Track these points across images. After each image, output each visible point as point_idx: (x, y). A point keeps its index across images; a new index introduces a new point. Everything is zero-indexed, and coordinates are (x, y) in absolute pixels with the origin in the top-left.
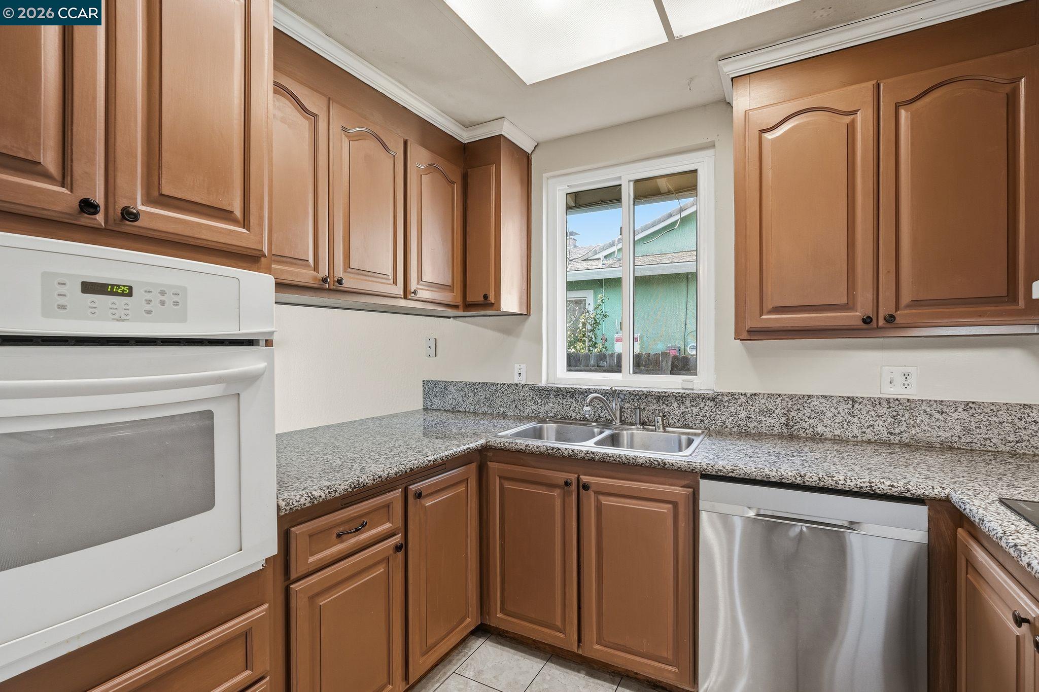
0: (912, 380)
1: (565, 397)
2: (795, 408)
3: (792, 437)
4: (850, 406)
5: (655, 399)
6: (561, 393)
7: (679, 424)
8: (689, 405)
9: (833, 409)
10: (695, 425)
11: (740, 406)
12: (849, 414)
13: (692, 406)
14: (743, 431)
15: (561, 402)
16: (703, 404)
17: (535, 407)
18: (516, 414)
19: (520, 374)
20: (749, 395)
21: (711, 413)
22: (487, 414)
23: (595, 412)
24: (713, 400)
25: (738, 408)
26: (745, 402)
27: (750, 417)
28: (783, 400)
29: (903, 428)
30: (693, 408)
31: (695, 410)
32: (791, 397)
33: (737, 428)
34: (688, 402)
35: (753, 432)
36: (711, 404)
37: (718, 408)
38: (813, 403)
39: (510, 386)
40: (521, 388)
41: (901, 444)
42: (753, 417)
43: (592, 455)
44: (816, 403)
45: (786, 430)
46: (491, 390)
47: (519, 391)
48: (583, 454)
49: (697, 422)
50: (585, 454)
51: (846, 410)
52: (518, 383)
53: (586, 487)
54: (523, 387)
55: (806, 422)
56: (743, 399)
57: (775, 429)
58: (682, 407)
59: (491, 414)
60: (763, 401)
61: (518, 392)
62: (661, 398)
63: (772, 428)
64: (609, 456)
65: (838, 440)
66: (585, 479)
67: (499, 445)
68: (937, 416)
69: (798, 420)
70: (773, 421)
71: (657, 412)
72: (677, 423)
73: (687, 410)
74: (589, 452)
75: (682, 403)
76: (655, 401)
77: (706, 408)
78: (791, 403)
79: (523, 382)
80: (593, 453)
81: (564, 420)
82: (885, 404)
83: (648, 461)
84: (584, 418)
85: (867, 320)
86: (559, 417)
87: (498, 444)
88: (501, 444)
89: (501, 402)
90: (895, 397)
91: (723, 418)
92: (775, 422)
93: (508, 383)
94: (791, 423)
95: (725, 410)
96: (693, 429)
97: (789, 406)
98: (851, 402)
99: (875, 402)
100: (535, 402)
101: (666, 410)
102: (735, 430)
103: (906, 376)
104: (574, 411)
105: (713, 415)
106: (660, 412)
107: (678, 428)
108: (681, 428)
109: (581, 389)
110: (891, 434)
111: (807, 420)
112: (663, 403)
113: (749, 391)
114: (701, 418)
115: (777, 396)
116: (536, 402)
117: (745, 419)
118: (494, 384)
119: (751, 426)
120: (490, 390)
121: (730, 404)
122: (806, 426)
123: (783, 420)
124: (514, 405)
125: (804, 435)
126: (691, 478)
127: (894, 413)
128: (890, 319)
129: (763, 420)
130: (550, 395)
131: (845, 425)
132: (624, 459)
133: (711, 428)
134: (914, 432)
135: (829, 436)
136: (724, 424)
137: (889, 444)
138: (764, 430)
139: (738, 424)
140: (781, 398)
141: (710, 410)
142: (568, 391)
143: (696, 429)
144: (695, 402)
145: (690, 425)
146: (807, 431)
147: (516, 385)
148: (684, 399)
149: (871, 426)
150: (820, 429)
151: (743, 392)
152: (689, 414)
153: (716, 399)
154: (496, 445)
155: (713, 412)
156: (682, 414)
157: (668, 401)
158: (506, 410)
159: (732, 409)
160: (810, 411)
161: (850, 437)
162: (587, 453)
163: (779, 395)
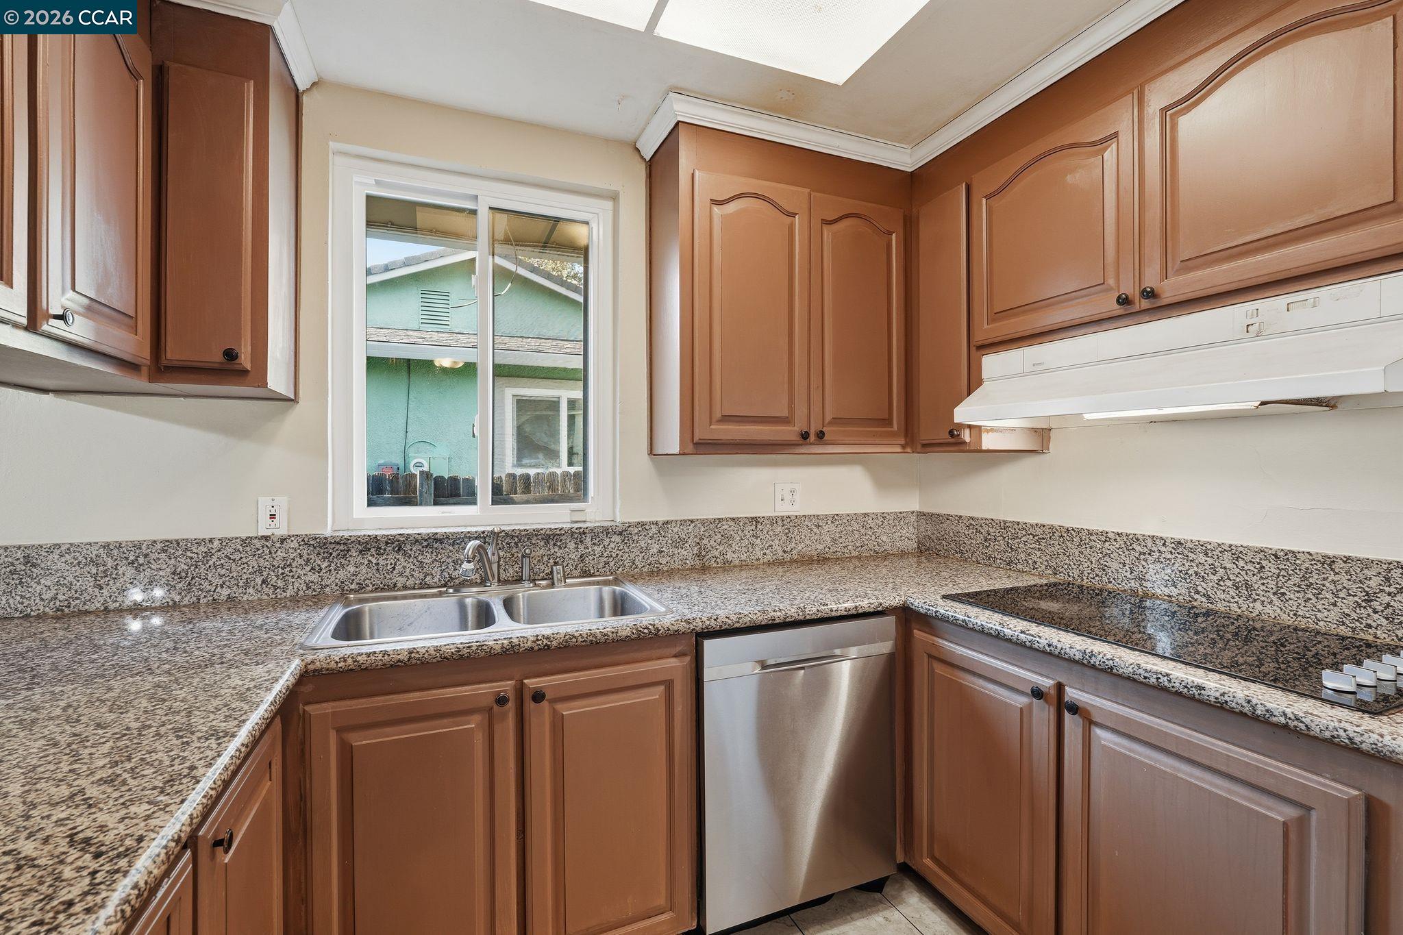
0: (797, 496)
1: (382, 551)
2: (707, 535)
3: (704, 569)
4: (754, 527)
5: (543, 539)
6: (370, 545)
7: (576, 573)
8: (590, 543)
9: (740, 533)
10: (598, 571)
11: (652, 538)
12: (753, 536)
13: (594, 544)
14: (655, 569)
15: (374, 561)
16: (608, 540)
17: (314, 577)
18: (266, 597)
19: (273, 516)
20: (660, 524)
21: (618, 552)
22: (180, 606)
23: (442, 571)
24: (621, 533)
25: (650, 542)
26: (657, 532)
27: (662, 551)
28: (696, 526)
29: (793, 545)
30: (596, 548)
31: (598, 549)
32: (703, 522)
33: (648, 566)
34: (588, 540)
35: (665, 569)
36: (617, 538)
37: (626, 543)
38: (724, 527)
39: (246, 542)
40: (278, 545)
41: (793, 561)
42: (665, 550)
43: (545, 642)
44: (726, 527)
45: (698, 562)
46: (192, 555)
47: (273, 550)
48: (529, 643)
49: (601, 565)
50: (534, 642)
51: (751, 532)
52: (268, 533)
53: (538, 697)
54: (283, 540)
55: (717, 549)
56: (654, 529)
57: (688, 562)
58: (581, 547)
59: (195, 606)
60: (675, 530)
61: (270, 553)
62: (551, 537)
63: (684, 561)
64: (575, 637)
65: (743, 566)
66: (532, 683)
67: (340, 665)
68: (815, 530)
69: (710, 548)
70: (685, 553)
71: (545, 559)
72: (574, 571)
73: (587, 551)
74: (540, 638)
75: (581, 542)
76: (542, 543)
77: (612, 545)
78: (703, 529)
79: (283, 532)
80: (547, 638)
81: (379, 592)
82: (780, 523)
83: (635, 632)
84: (421, 583)
85: (805, 436)
86: (370, 588)
87: (337, 663)
88: (345, 661)
89: (221, 576)
90: (787, 514)
91: (632, 556)
92: (686, 554)
93: (244, 536)
94: (703, 553)
95: (634, 545)
96: (595, 576)
97: (702, 533)
98: (754, 523)
99: (773, 521)
100: (313, 569)
101: (558, 555)
102: (645, 570)
103: (792, 492)
104: (401, 575)
105: (621, 553)
106: (549, 559)
107: (575, 577)
108: (580, 577)
109: (418, 534)
110: (784, 552)
111: (718, 547)
112: (554, 544)
113: (661, 518)
114: (605, 559)
115: (689, 523)
116: (317, 568)
117: (656, 555)
118: (202, 542)
119: (663, 561)
120: (189, 554)
121: (640, 538)
122: (717, 553)
123: (696, 550)
124: (259, 580)
125: (715, 565)
126: (684, 641)
127: (787, 531)
128: (820, 435)
129: (676, 552)
130: (349, 550)
131: (750, 548)
132: (599, 636)
133: (617, 572)
134: (800, 548)
135: (737, 562)
136: (634, 563)
137: (781, 563)
138: (676, 565)
139: (649, 562)
140: (693, 524)
141: (617, 548)
142: (390, 541)
143: (599, 576)
144: (598, 540)
145: (592, 572)
146: (718, 560)
147: (266, 538)
148: (584, 536)
149: (770, 546)
150: (729, 556)
151: (654, 519)
152: (590, 557)
153: (624, 532)
154: (333, 665)
155: (620, 550)
156: (581, 557)
157: (561, 541)
158: (236, 591)
159: (643, 544)
160: (720, 536)
161: (753, 561)
162: (538, 640)
163: (692, 521)
